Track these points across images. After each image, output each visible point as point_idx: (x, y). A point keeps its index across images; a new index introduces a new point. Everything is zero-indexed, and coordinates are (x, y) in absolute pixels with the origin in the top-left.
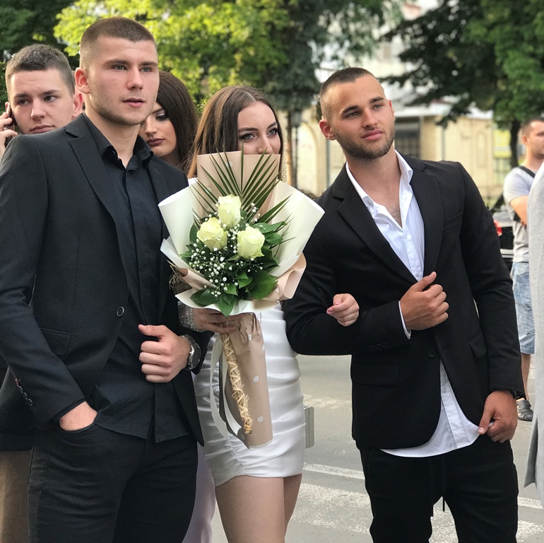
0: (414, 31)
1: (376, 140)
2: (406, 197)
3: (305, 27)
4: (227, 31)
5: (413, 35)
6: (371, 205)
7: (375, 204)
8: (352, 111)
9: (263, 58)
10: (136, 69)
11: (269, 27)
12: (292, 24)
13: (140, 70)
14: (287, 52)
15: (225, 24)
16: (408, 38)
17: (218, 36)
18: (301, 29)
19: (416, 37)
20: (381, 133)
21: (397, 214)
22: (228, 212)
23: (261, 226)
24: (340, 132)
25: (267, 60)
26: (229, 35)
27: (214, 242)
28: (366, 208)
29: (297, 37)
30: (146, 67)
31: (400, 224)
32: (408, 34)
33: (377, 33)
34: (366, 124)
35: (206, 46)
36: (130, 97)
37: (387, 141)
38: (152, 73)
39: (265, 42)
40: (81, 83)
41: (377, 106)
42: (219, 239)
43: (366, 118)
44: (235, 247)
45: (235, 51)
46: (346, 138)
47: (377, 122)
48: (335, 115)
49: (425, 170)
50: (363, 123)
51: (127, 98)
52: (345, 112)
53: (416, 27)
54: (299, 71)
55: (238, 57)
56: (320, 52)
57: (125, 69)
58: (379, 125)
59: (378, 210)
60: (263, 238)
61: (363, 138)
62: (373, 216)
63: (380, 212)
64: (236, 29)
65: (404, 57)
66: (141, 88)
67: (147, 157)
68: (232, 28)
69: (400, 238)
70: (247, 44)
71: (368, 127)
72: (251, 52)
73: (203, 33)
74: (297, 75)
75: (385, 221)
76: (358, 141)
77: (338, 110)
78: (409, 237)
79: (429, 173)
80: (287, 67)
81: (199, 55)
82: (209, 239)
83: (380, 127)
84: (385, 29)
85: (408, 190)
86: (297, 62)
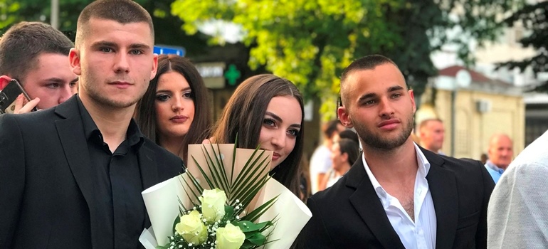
0: (536, 16)
1: (392, 130)
2: (421, 191)
3: (422, 9)
4: (341, 11)
5: (535, 20)
6: (384, 196)
7: (388, 195)
8: (369, 99)
9: (378, 40)
10: (123, 51)
11: (385, 9)
12: (409, 6)
13: (129, 53)
14: (403, 34)
15: (341, 4)
16: (529, 23)
17: (332, 16)
18: (417, 12)
19: (539, 22)
20: (398, 122)
21: (410, 208)
22: (210, 206)
23: (245, 224)
24: (357, 120)
25: (382, 41)
26: (343, 16)
27: (192, 236)
28: (379, 199)
29: (413, 19)
30: (136, 50)
31: (413, 218)
32: (530, 19)
33: (500, 17)
34: (383, 112)
35: (320, 26)
36: (115, 80)
37: (403, 131)
38: (143, 56)
39: (379, 23)
40: (74, 64)
41: (396, 96)
42: (197, 234)
43: (383, 106)
44: (212, 244)
45: (350, 32)
46: (362, 126)
47: (393, 111)
48: (352, 102)
49: (444, 166)
50: (379, 112)
51: (112, 81)
52: (361, 99)
53: (538, 11)
54: (414, 54)
55: (352, 38)
56: (442, 35)
57: (114, 51)
58: (396, 115)
59: (391, 202)
60: (243, 237)
61: (379, 127)
62: (386, 208)
63: (392, 204)
64: (351, 9)
65: (525, 43)
66: (127, 71)
67: (136, 142)
68: (347, 9)
69: (412, 232)
70: (361, 25)
71: (384, 116)
72: (366, 34)
73: (317, 13)
74: (411, 58)
75: (397, 213)
76: (374, 130)
77: (355, 97)
78: (421, 232)
79: (447, 168)
80: (402, 50)
81: (314, 35)
82: (187, 232)
83: (397, 117)
84: (508, 14)
85: (424, 183)
86: (413, 45)
